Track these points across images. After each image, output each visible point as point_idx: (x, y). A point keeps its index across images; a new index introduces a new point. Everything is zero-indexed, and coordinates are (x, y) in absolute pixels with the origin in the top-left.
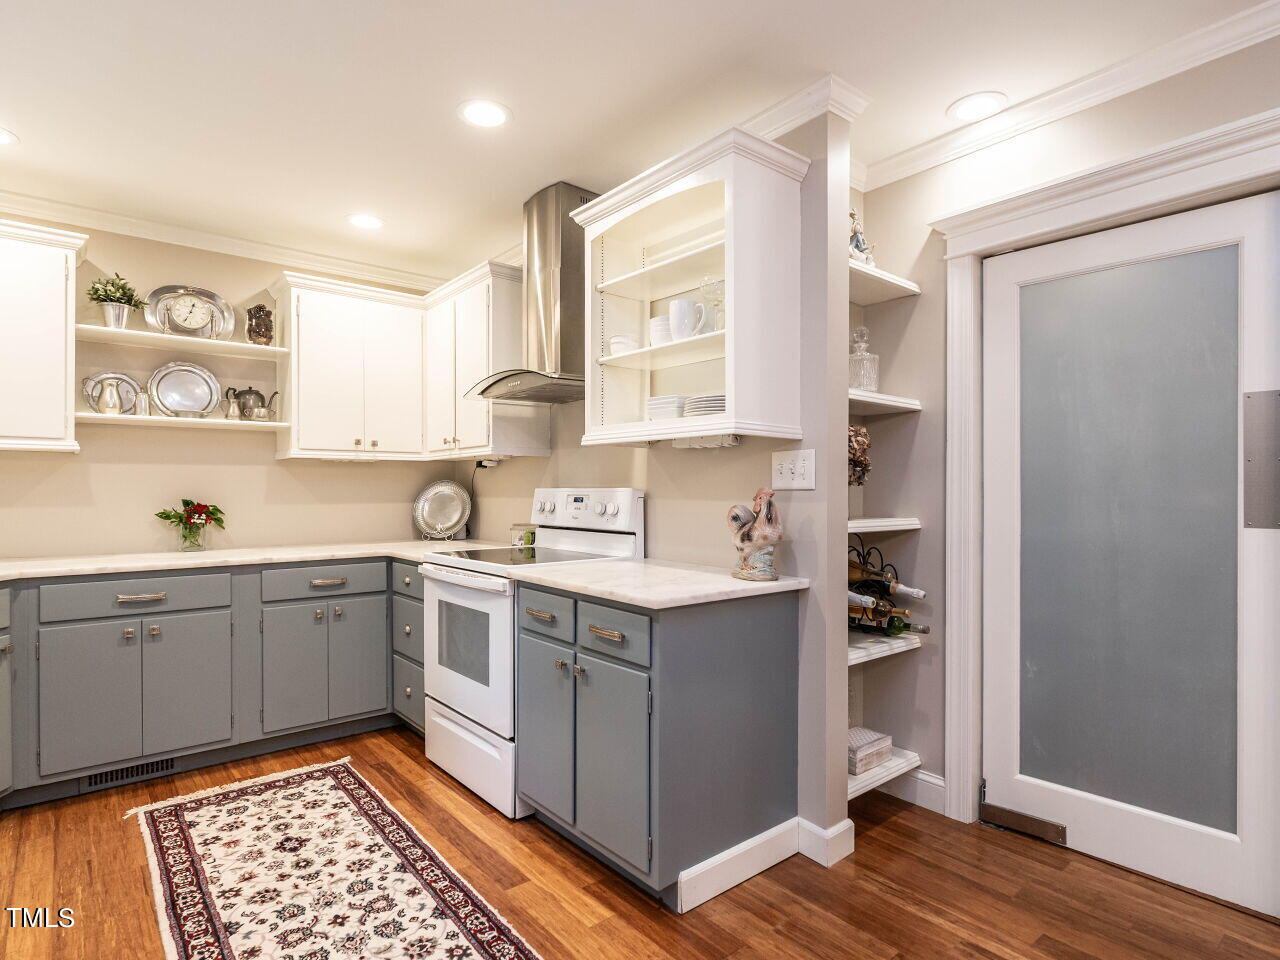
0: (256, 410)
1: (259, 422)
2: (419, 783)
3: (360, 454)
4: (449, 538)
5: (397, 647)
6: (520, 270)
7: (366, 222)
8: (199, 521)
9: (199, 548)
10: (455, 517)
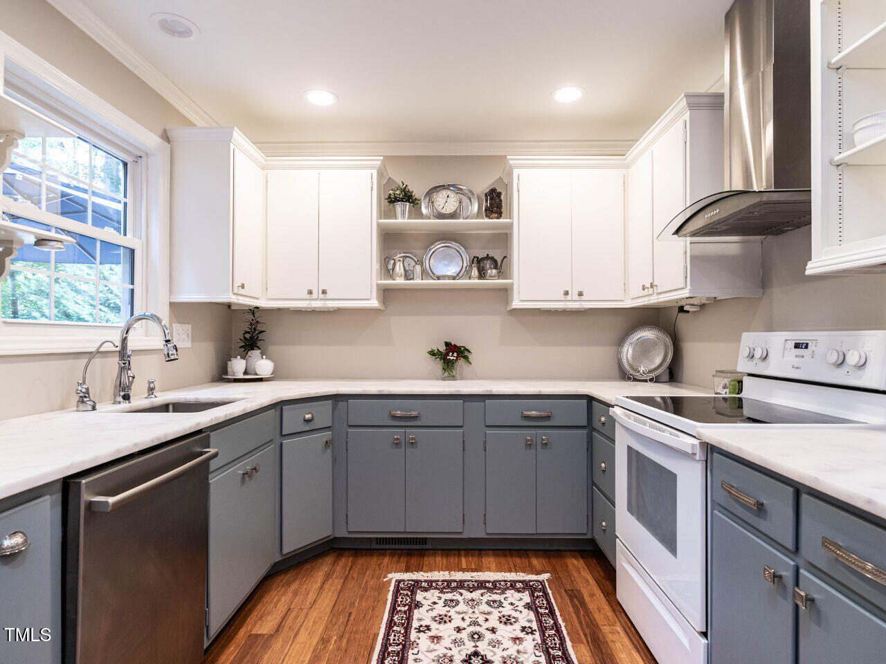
0: (489, 271)
1: (493, 281)
2: (606, 629)
3: (568, 303)
4: (651, 380)
5: (596, 481)
6: (722, 96)
7: (568, 95)
8: (452, 358)
9: (453, 378)
10: (658, 361)
